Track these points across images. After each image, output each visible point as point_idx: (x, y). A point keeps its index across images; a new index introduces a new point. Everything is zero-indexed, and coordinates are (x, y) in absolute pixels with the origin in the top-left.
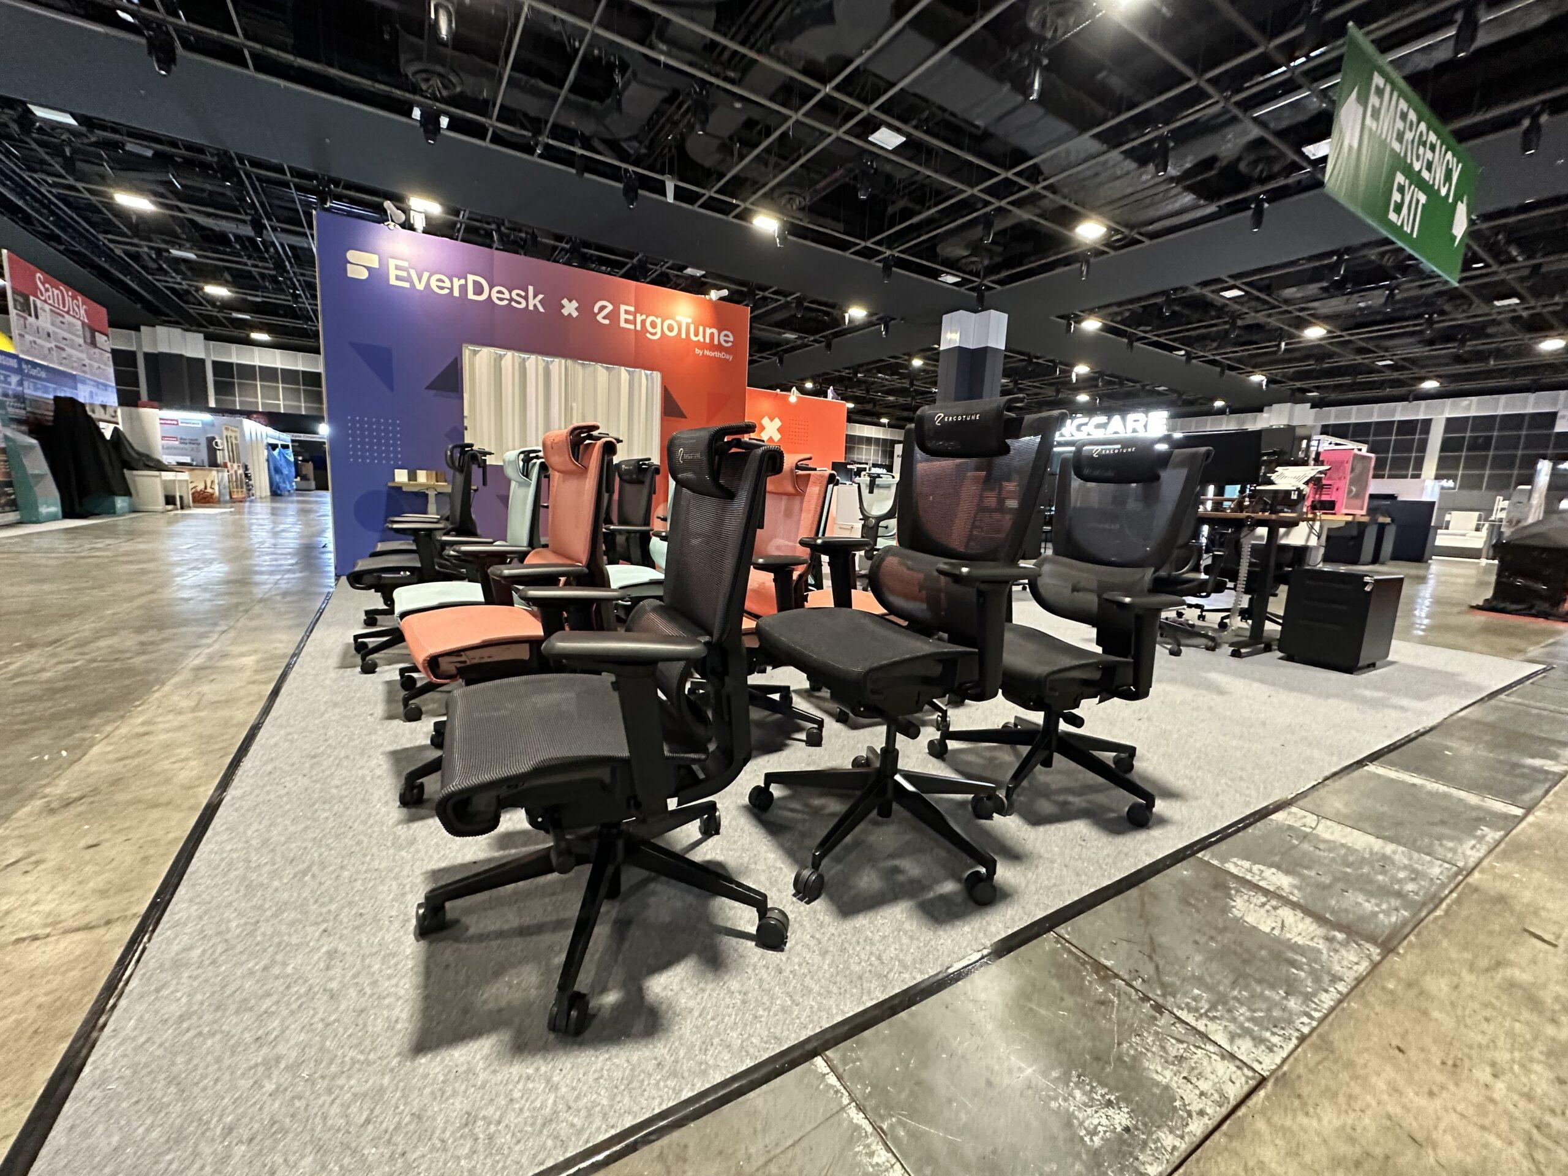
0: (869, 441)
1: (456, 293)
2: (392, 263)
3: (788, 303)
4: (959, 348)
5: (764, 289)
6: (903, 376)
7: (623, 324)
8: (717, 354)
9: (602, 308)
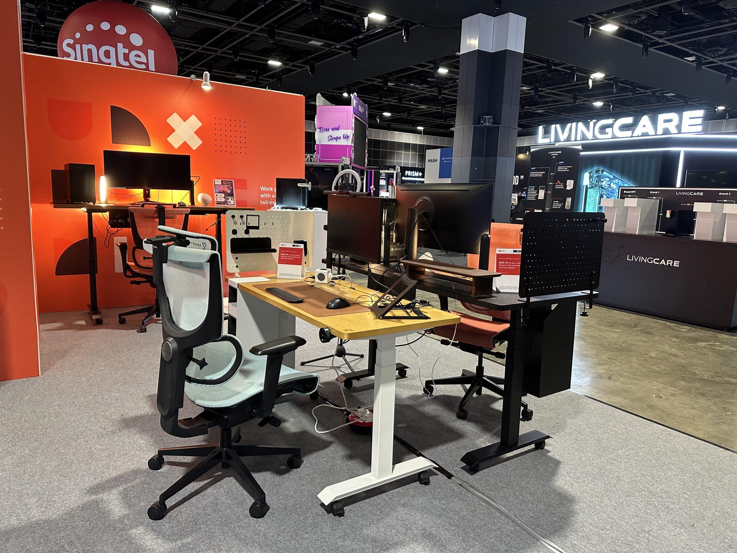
0: (407, 146)
4: (479, 51)
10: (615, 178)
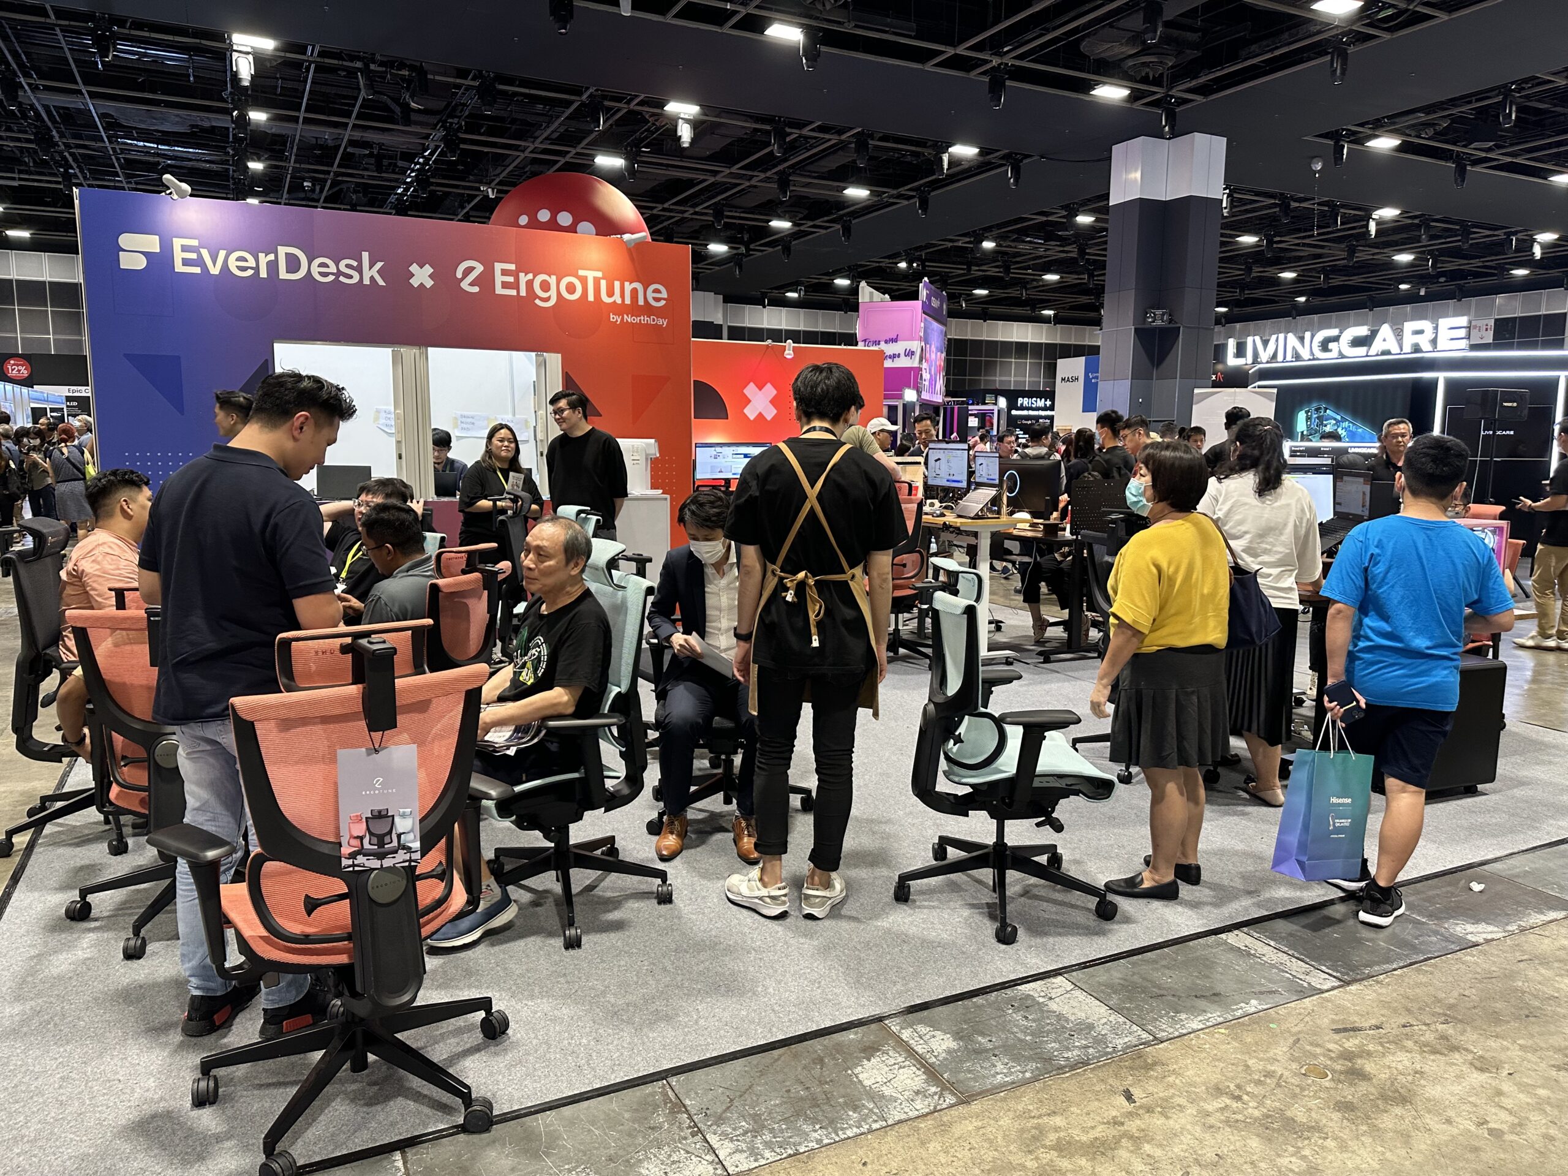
0: (1021, 349)
1: (263, 274)
2: (177, 243)
3: (842, 146)
4: (1141, 201)
5: (800, 125)
6: (1064, 241)
7: (499, 290)
8: (644, 319)
9: (468, 271)
10: (1344, 420)
